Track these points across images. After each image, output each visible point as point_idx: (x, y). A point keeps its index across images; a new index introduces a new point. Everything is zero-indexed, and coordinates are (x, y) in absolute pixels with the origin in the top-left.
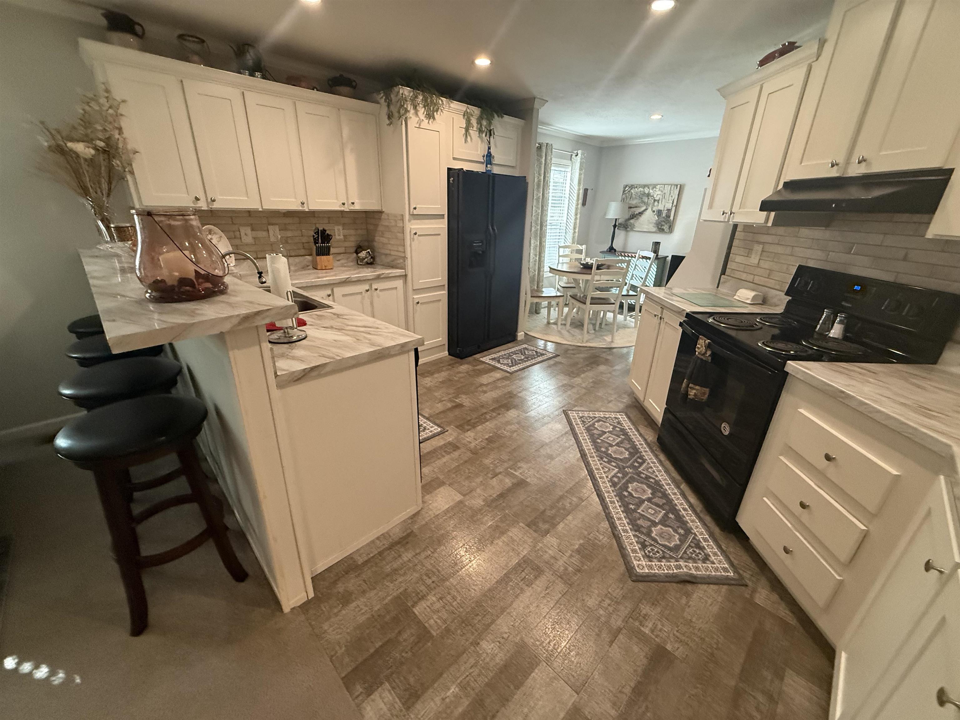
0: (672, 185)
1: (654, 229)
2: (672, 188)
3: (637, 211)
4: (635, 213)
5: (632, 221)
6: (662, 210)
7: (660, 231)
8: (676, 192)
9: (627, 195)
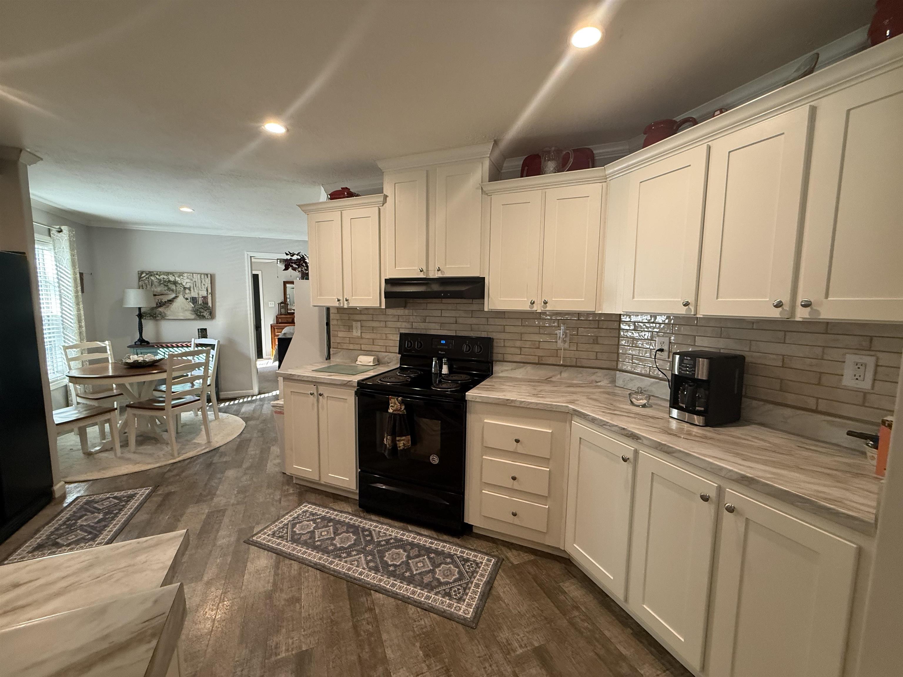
0: (201, 274)
1: (193, 317)
2: (203, 277)
3: (165, 299)
4: (163, 301)
5: (160, 309)
6: (196, 298)
7: (200, 318)
8: (208, 281)
9: (146, 282)
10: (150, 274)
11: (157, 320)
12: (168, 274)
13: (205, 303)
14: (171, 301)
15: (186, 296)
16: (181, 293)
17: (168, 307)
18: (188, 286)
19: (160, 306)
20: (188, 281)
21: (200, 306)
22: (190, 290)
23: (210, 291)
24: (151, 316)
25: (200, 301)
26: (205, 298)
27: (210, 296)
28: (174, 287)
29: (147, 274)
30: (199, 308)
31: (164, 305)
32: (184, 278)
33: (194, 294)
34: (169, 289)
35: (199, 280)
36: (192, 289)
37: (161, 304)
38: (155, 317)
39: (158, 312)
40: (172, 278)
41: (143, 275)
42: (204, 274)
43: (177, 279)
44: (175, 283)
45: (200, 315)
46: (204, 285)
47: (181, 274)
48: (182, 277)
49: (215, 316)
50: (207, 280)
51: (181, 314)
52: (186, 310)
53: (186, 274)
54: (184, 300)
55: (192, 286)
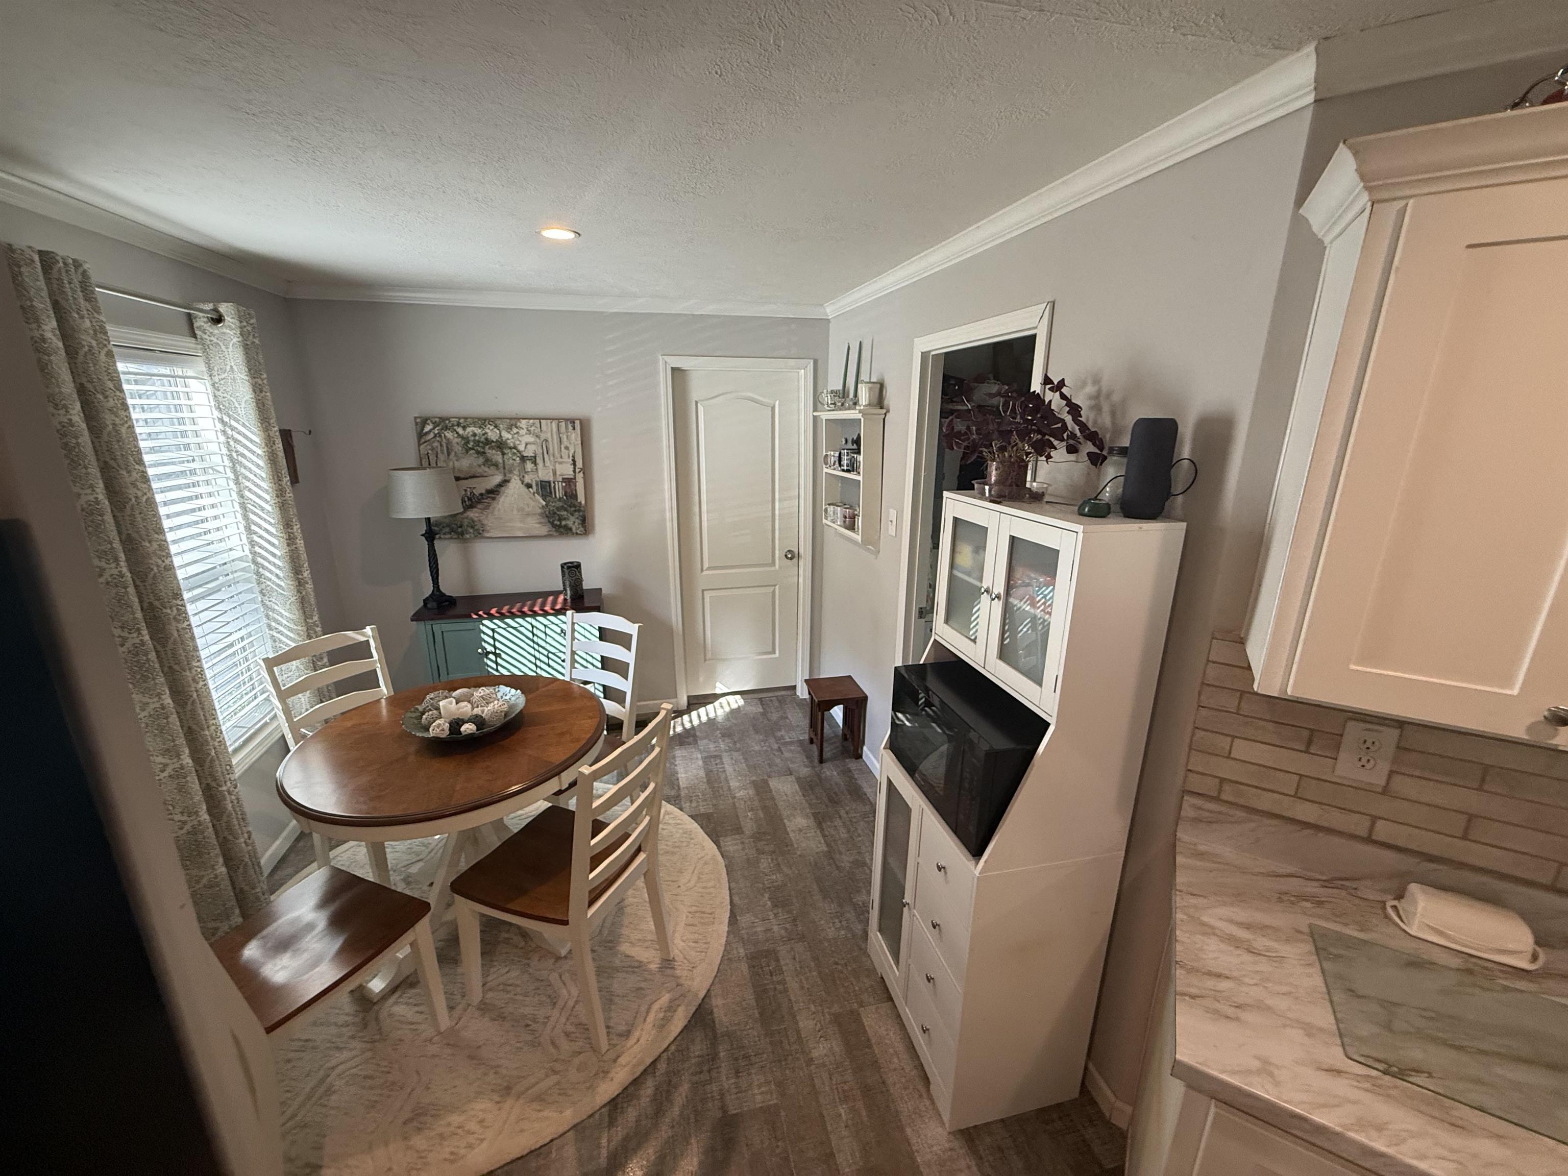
0: (559, 420)
1: (544, 530)
2: (563, 429)
3: (481, 487)
4: (477, 492)
5: (473, 514)
6: (549, 482)
7: (561, 534)
8: (575, 437)
9: (436, 444)
10: (443, 423)
11: (466, 541)
12: (483, 421)
13: (571, 495)
14: (493, 493)
15: (527, 479)
16: (516, 472)
17: (487, 507)
18: (529, 453)
19: (471, 507)
20: (531, 439)
21: (560, 504)
22: (535, 463)
23: (579, 464)
24: (452, 531)
25: (559, 493)
26: (569, 482)
27: (580, 477)
28: (498, 458)
29: (436, 425)
30: (558, 509)
31: (479, 502)
32: (523, 432)
33: (544, 474)
34: (488, 462)
35: (555, 437)
36: (539, 460)
37: (472, 501)
38: (462, 534)
39: (466, 522)
40: (493, 434)
41: (428, 428)
42: (566, 420)
43: (506, 435)
44: (501, 445)
45: (560, 526)
46: (567, 448)
47: (513, 422)
48: (515, 430)
49: (593, 526)
50: (573, 436)
51: (519, 525)
52: (528, 515)
53: (524, 422)
54: (524, 489)
55: (539, 451)
